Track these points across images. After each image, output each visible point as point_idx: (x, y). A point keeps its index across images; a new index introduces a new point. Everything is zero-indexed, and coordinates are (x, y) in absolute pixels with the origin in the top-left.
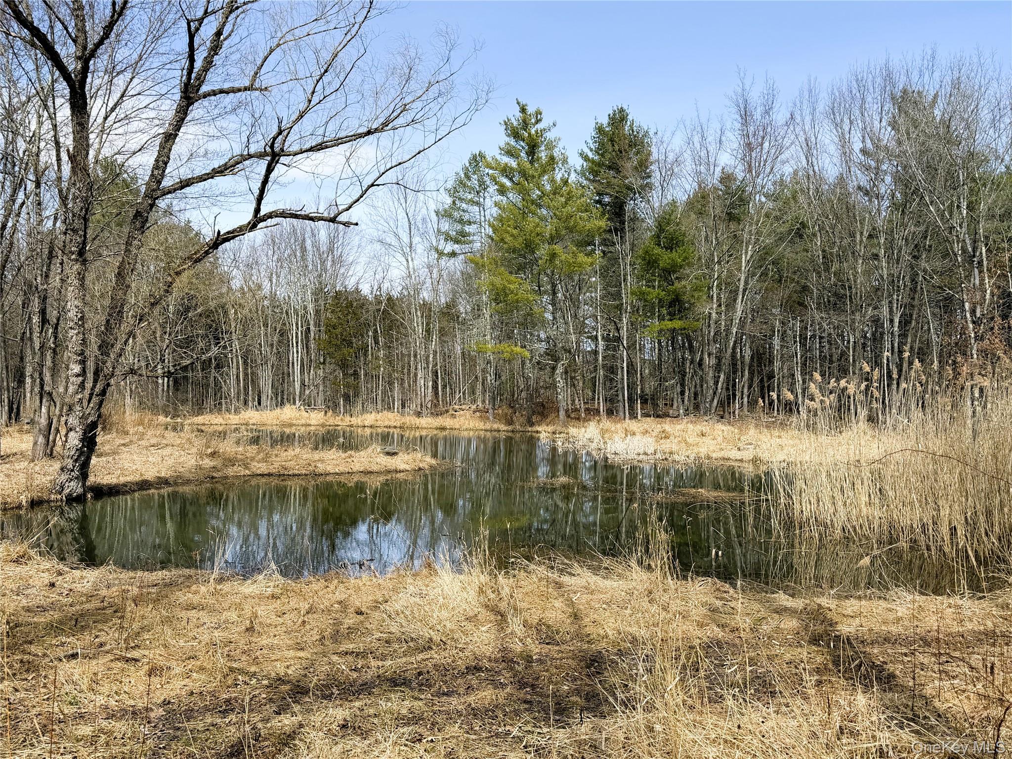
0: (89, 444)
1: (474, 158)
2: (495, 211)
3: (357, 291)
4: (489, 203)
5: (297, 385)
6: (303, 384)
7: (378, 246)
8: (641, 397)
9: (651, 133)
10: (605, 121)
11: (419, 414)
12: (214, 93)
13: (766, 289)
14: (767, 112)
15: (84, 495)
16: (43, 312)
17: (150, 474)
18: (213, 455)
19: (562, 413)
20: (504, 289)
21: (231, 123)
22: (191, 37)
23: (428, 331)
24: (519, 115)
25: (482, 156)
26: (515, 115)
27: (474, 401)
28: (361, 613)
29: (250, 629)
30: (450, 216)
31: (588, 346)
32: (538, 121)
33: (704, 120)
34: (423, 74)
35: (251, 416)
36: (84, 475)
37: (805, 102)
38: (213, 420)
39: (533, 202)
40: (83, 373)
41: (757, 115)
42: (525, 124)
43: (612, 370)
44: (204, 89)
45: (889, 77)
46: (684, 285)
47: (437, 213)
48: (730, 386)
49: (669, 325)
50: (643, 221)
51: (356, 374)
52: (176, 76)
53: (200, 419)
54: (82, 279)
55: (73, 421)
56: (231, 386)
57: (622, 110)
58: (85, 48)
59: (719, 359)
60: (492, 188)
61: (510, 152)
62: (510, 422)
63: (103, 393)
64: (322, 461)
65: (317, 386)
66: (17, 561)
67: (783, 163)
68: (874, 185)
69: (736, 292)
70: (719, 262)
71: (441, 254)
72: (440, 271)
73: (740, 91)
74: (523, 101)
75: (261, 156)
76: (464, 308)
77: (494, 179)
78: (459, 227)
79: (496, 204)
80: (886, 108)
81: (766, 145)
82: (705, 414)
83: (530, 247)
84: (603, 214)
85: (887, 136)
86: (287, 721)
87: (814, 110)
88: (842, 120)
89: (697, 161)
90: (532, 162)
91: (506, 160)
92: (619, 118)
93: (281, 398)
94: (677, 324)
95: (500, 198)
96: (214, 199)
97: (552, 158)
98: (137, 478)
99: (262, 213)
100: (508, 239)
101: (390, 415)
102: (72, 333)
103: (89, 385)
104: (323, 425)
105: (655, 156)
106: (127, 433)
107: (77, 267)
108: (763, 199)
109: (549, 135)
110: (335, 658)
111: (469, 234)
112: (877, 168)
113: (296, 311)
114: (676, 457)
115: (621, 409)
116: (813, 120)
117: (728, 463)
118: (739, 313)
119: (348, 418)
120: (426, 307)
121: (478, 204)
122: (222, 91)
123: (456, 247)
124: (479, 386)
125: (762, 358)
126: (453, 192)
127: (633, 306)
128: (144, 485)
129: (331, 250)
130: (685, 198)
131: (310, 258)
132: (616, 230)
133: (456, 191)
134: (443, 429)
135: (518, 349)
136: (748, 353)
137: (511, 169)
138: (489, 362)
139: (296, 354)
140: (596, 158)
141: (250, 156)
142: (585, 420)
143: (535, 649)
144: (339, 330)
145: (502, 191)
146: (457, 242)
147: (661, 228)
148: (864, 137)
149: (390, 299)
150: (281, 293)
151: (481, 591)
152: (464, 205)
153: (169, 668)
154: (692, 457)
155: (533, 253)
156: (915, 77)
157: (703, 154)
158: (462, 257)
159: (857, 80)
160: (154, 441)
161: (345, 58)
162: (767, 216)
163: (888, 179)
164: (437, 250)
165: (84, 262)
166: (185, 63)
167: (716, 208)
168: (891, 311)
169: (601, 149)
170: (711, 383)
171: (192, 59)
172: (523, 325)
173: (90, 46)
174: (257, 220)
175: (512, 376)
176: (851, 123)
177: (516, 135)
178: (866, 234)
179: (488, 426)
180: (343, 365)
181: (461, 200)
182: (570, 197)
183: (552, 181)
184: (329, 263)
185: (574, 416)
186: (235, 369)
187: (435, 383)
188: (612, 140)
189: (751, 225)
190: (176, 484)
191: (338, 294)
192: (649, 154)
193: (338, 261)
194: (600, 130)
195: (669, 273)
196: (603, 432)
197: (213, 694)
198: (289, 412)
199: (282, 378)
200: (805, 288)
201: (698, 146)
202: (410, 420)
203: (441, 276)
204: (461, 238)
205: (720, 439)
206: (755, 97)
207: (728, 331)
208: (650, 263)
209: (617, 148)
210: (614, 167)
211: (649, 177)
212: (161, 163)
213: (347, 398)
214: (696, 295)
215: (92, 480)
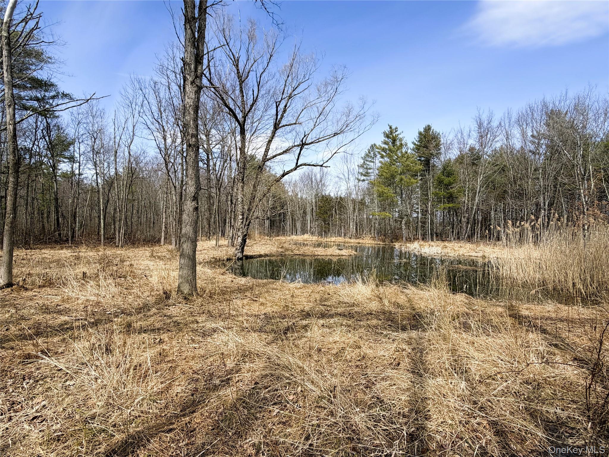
0: (244, 241)
1: (372, 145)
2: (379, 165)
3: (329, 195)
4: (377, 161)
5: (309, 228)
6: (311, 227)
7: (337, 179)
8: (436, 234)
9: (441, 134)
10: (422, 130)
11: (350, 238)
12: (284, 126)
13: (489, 192)
14: (489, 123)
15: (242, 258)
16: (231, 200)
17: (262, 253)
18: (282, 247)
19: (404, 238)
20: (382, 192)
21: (290, 136)
22: (277, 107)
23: (354, 208)
24: (389, 129)
25: (375, 145)
26: (387, 130)
27: (371, 234)
28: (329, 294)
29: (292, 296)
30: (363, 167)
31: (415, 215)
32: (396, 131)
33: (462, 127)
34: (354, 113)
35: (294, 237)
36: (242, 251)
37: (506, 118)
38: (282, 238)
39: (394, 161)
40: (243, 218)
41: (485, 124)
42: (391, 132)
43: (424, 223)
44: (280, 125)
45: (545, 105)
46: (454, 190)
47: (358, 166)
48: (473, 230)
49: (448, 205)
50: (437, 167)
51: (328, 224)
52: (272, 122)
53: (278, 238)
54: (243, 188)
55: (239, 234)
56: (288, 227)
57: (429, 126)
58: (245, 113)
59: (468, 219)
60: (379, 156)
61: (385, 143)
62: (384, 241)
63: (249, 225)
64: (317, 251)
65: (315, 228)
66: (222, 274)
67: (496, 142)
68: (537, 149)
69: (476, 193)
70: (469, 181)
71: (359, 180)
72: (359, 187)
73: (478, 115)
74: (390, 125)
75: (298, 146)
76: (367, 200)
77: (379, 153)
78: (366, 170)
79: (380, 162)
80: (543, 118)
81: (489, 136)
82: (462, 240)
83: (393, 177)
84: (421, 164)
85: (543, 129)
86: (304, 322)
87: (510, 121)
88: (523, 124)
89: (459, 143)
90: (394, 146)
91: (383, 146)
92: (428, 129)
93: (304, 232)
94: (451, 205)
95: (381, 159)
96: (283, 162)
97: (401, 144)
98: (258, 254)
99: (298, 164)
100: (384, 174)
101: (340, 238)
102: (239, 205)
103: (244, 222)
104: (317, 241)
105: (442, 141)
106: (255, 240)
107: (241, 184)
108: (487, 157)
109: (400, 136)
110: (320, 306)
111: (370, 173)
112: (539, 142)
113: (309, 202)
114: (450, 255)
115: (427, 238)
116: (510, 125)
117: (472, 258)
118: (477, 201)
119: (326, 239)
120: (354, 201)
121: (373, 162)
122: (286, 125)
123: (365, 178)
124: (373, 229)
125: (486, 220)
126: (364, 158)
127: (433, 199)
128: (260, 256)
129: (321, 181)
130: (454, 158)
131: (314, 184)
132: (426, 170)
133: (365, 158)
134: (359, 243)
135: (388, 214)
136: (480, 218)
137: (386, 149)
138: (376, 219)
139: (308, 217)
140: (419, 144)
141: (295, 146)
142: (413, 241)
143: (393, 309)
144: (323, 208)
145: (382, 157)
146: (365, 176)
147: (444, 169)
148: (532, 130)
149: (341, 198)
150: (304, 196)
151: (372, 291)
152: (368, 163)
153: (266, 304)
154: (456, 255)
155: (394, 179)
156: (557, 103)
157: (462, 140)
158: (367, 182)
159: (530, 107)
160: (264, 243)
161: (327, 109)
162: (489, 163)
163: (544, 147)
164: (358, 179)
165: (243, 183)
166: (275, 117)
167: (467, 160)
168: (544, 199)
169: (420, 141)
170: (465, 228)
171: (277, 115)
172: (390, 205)
173: (246, 112)
174: (297, 167)
175: (385, 225)
176: (527, 125)
177: (387, 136)
178: (533, 169)
179: (376, 242)
180: (324, 221)
181: (367, 161)
182: (408, 158)
183: (402, 152)
184: (320, 186)
185: (409, 240)
186: (289, 222)
187: (356, 228)
188: (425, 137)
189: (482, 167)
190: (270, 256)
191: (323, 197)
192: (440, 141)
193: (324, 185)
194: (420, 133)
195: (448, 186)
196: (420, 245)
197: (280, 312)
198: (306, 236)
199: (304, 224)
200: (505, 191)
201: (460, 137)
202: (347, 240)
203: (359, 189)
204: (367, 174)
205: (468, 249)
206: (485, 118)
207: (472, 208)
208: (440, 182)
209: (427, 139)
210: (426, 147)
211: (440, 150)
212: (267, 150)
213: (325, 232)
214: (459, 194)
215: (245, 253)
